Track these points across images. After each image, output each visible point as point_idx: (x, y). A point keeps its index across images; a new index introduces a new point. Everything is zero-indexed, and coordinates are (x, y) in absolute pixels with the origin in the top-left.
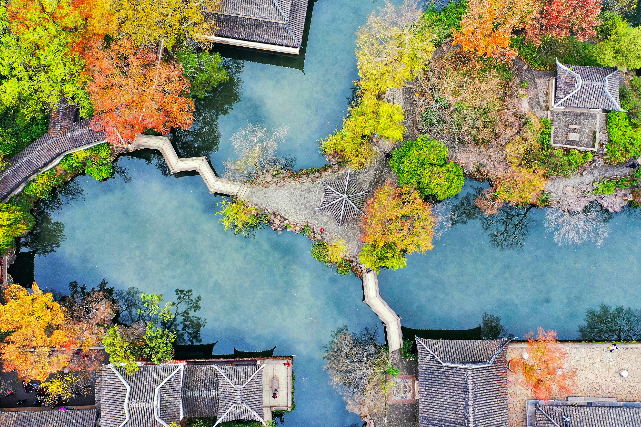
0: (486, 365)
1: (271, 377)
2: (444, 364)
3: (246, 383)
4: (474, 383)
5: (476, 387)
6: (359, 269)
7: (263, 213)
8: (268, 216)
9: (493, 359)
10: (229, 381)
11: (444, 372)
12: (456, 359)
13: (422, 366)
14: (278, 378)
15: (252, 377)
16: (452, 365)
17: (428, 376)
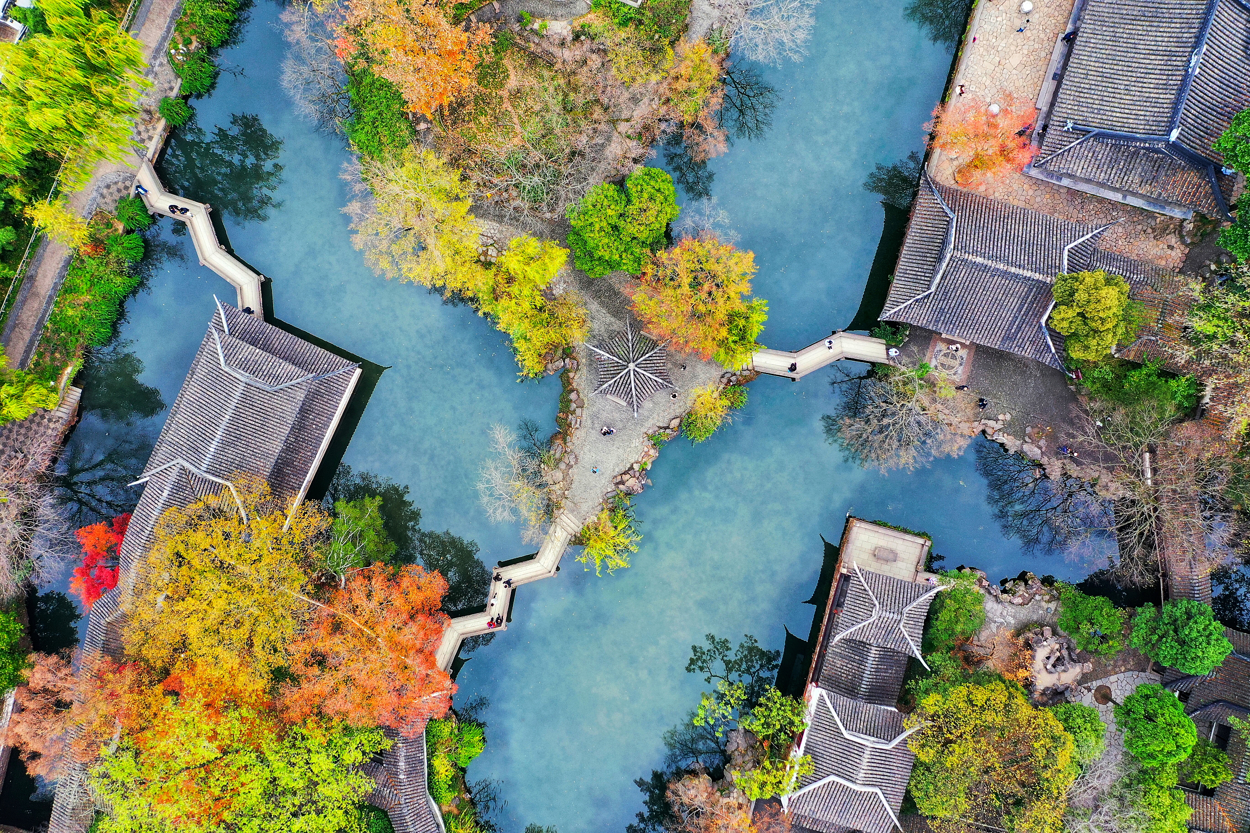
0: (954, 224)
1: (872, 558)
2: (933, 289)
3: (874, 599)
4: (975, 253)
5: (983, 251)
6: (745, 373)
7: (611, 500)
8: (618, 494)
9: (948, 211)
10: (864, 624)
11: (944, 293)
12: (931, 268)
13: (925, 322)
14: (876, 548)
15: (868, 588)
16: (939, 277)
17: (942, 318)
